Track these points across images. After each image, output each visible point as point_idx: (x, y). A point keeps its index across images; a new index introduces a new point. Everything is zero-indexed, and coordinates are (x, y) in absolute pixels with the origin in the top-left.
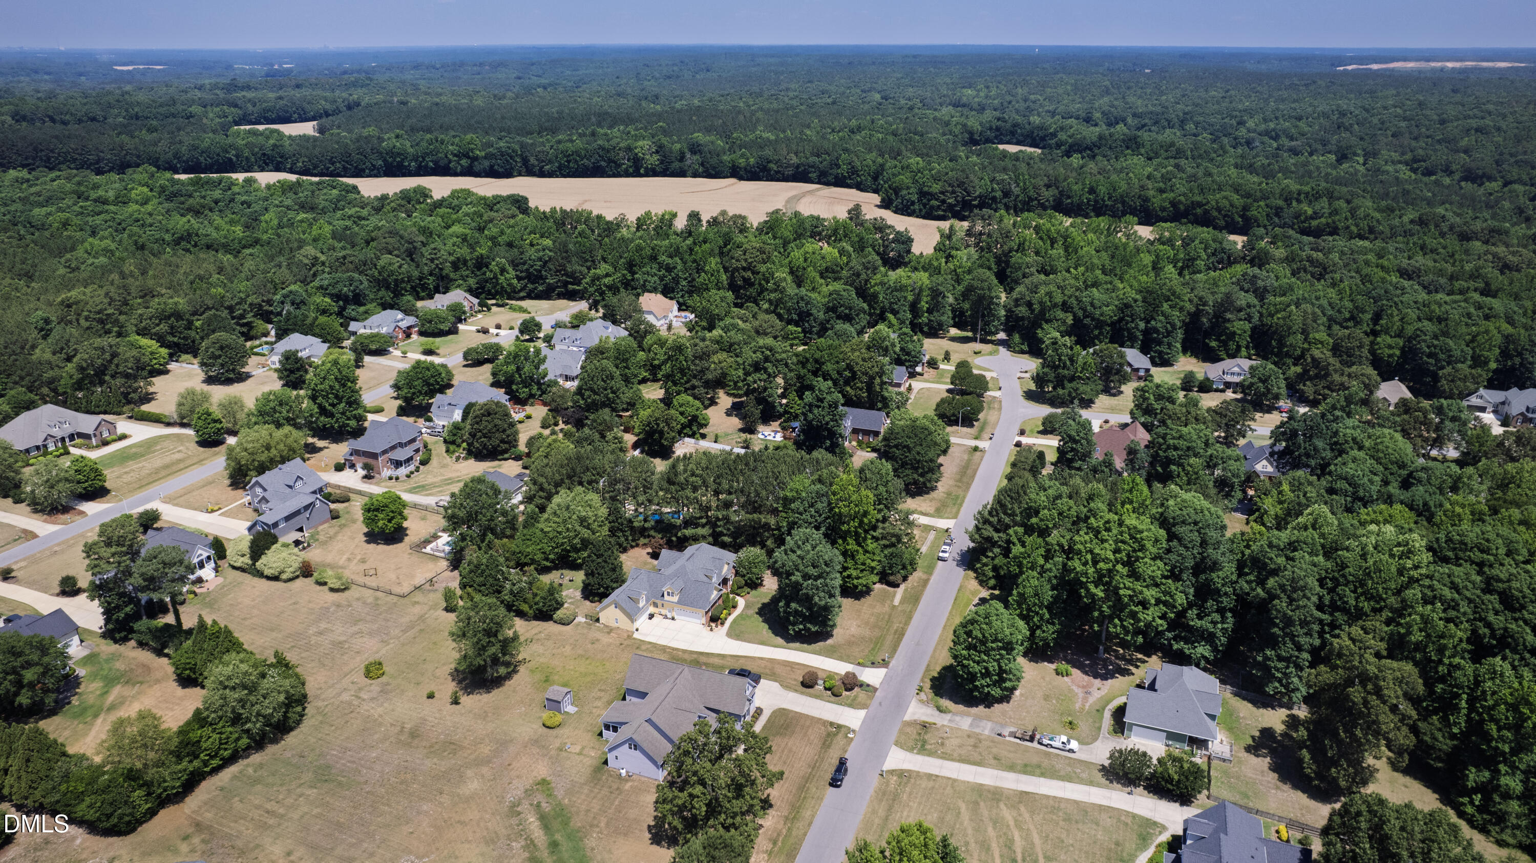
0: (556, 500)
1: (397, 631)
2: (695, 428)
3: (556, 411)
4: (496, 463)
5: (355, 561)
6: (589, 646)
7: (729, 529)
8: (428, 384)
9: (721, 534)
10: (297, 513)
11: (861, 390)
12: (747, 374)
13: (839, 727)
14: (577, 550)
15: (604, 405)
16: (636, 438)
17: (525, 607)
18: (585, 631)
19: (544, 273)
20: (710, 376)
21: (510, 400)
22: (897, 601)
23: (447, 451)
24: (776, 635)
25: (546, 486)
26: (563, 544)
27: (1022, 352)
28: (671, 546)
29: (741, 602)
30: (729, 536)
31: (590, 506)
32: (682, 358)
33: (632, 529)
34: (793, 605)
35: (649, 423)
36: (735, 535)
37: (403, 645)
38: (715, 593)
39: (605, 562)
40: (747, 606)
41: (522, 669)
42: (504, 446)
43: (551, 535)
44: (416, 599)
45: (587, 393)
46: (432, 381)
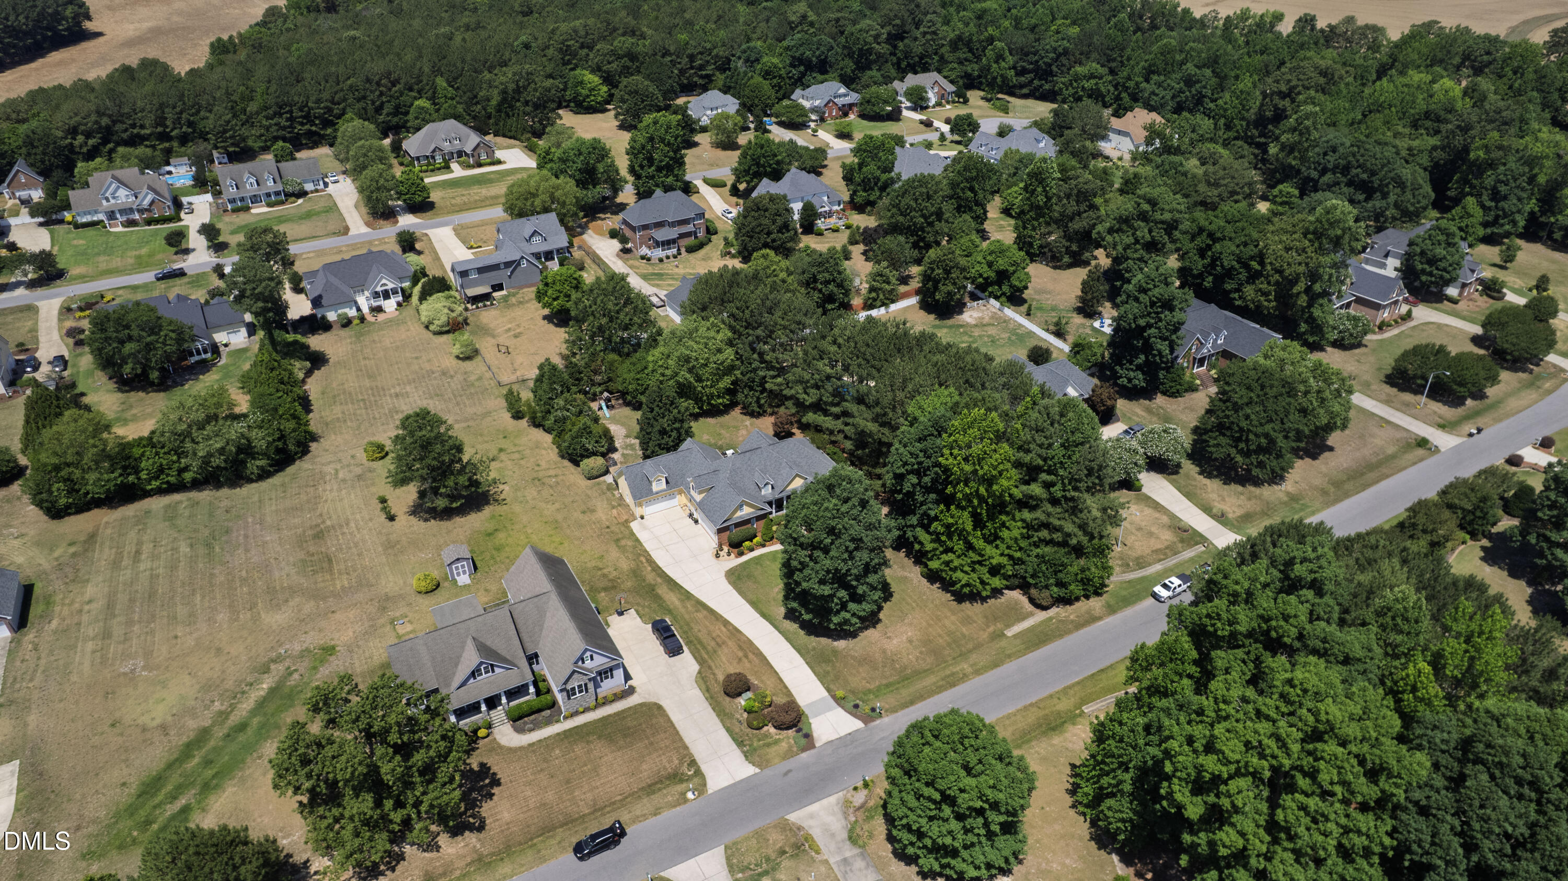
2: (1006, 289)
6: (577, 514)
10: (495, 267)
13: (699, 773)
19: (1054, 68)
22: (1015, 630)
38: (747, 509)
43: (652, 367)
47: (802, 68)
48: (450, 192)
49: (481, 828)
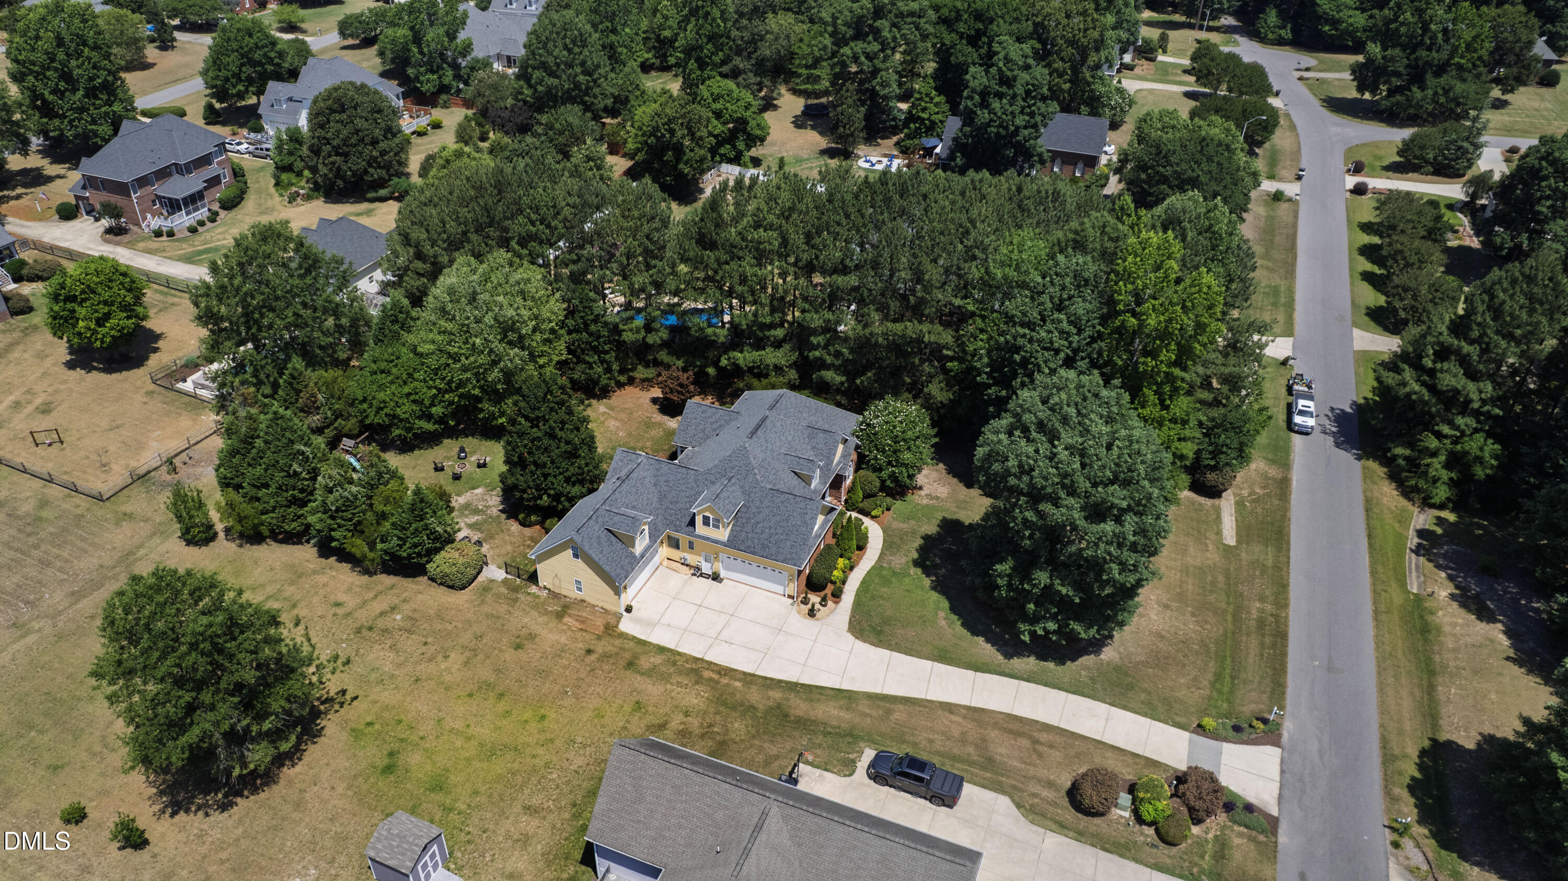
0: (448, 279)
1: (59, 595)
2: (741, 145)
3: (485, 115)
4: (365, 206)
5: (30, 409)
6: (510, 655)
7: (838, 354)
8: (253, 63)
9: (822, 364)
11: (1060, 76)
12: (840, 41)
14: (497, 397)
15: (569, 98)
16: (630, 163)
17: (358, 546)
18: (503, 608)
20: (765, 50)
21: (405, 96)
22: (1229, 535)
23: (277, 184)
24: (975, 633)
25: (428, 249)
26: (461, 384)
27: (1280, 42)
28: (703, 385)
29: (874, 532)
30: (837, 369)
31: (523, 294)
32: (716, 13)
33: (620, 346)
34: (1042, 577)
35: (656, 129)
36: (851, 370)
37: (60, 637)
38: (821, 518)
39: (553, 436)
40: (889, 545)
41: (331, 725)
42: (376, 173)
43: (433, 362)
44: (127, 508)
45: (537, 74)
46: (257, 55)
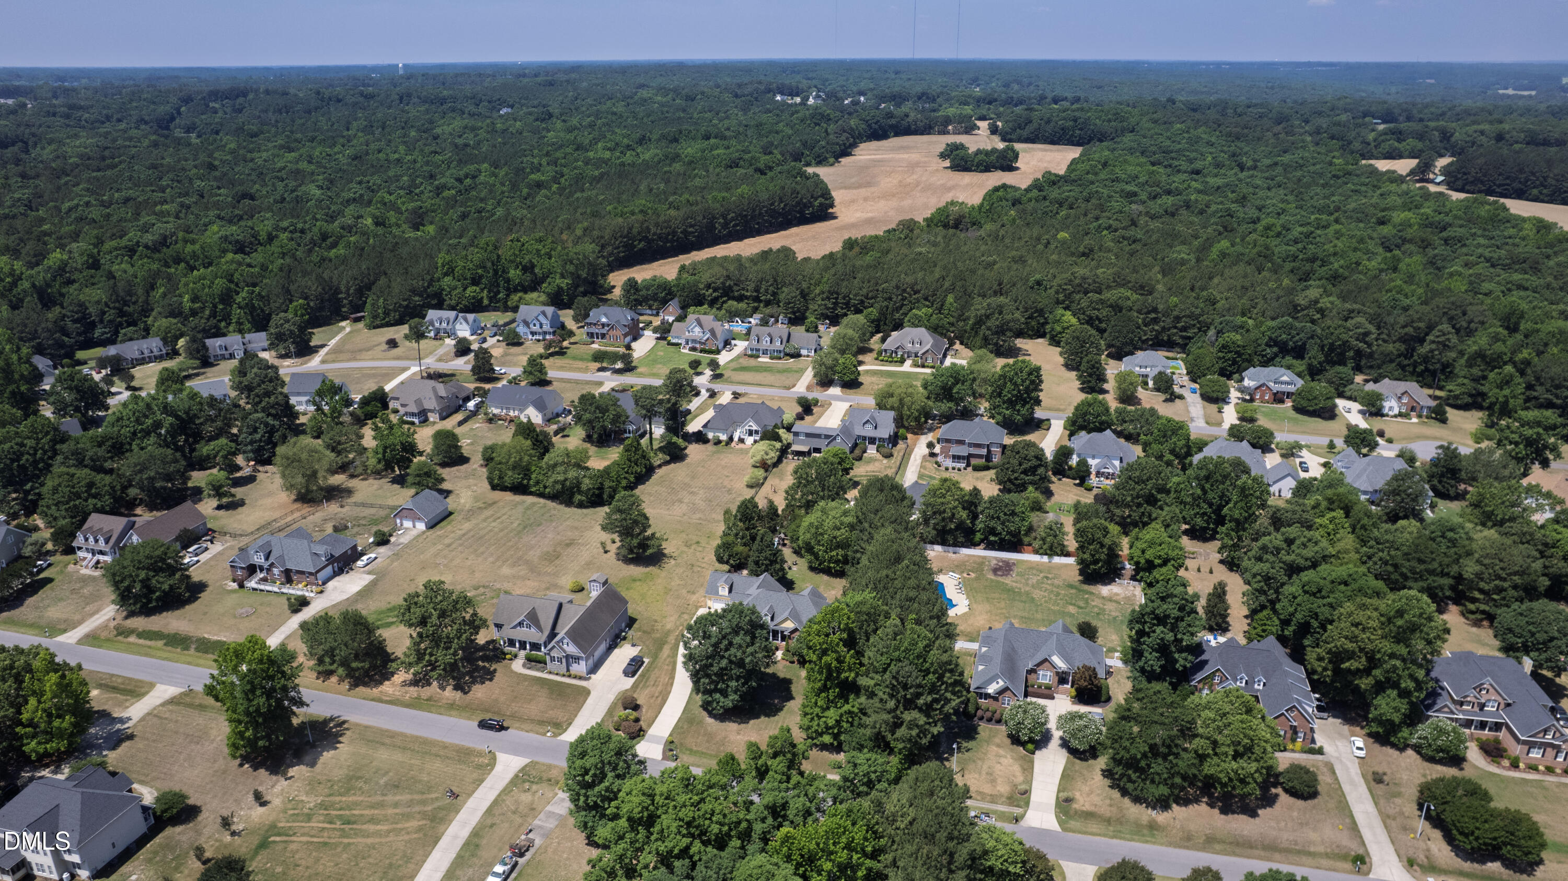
10: (818, 436)
13: (565, 729)
47: (1275, 349)
48: (874, 379)
49: (466, 693)
